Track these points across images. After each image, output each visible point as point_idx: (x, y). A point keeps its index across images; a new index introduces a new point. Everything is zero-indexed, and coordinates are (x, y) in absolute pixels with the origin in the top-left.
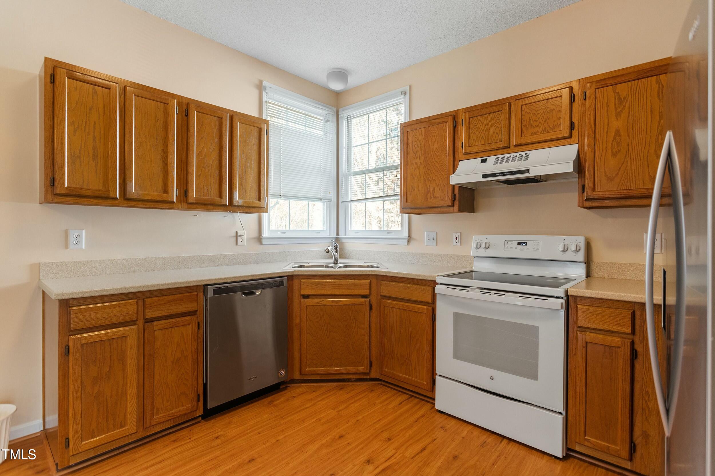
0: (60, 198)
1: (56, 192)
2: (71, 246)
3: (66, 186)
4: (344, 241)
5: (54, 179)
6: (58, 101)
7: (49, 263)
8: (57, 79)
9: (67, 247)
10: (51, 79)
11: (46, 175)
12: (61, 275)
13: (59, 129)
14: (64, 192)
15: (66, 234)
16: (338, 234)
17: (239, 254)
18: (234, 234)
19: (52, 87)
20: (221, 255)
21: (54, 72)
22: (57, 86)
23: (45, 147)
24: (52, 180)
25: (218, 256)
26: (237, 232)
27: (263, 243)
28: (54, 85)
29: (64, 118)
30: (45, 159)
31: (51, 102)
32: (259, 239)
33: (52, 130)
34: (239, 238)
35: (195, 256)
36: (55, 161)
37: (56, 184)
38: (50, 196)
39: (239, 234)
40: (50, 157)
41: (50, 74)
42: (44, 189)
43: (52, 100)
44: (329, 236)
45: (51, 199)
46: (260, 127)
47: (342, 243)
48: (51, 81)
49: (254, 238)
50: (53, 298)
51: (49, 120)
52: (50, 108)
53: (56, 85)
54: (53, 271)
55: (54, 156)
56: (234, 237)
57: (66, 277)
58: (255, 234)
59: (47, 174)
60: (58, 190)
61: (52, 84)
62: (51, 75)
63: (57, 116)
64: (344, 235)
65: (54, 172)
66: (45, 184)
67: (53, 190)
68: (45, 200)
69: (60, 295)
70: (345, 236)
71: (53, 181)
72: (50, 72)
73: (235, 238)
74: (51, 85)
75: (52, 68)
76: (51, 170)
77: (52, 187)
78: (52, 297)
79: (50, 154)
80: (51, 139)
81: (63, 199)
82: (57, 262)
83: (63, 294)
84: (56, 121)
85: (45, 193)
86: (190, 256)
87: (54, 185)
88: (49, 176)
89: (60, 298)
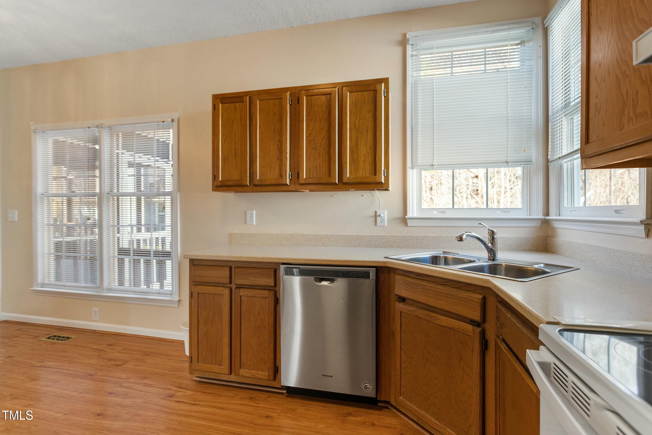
0: (219, 188)
2: (248, 223)
3: (220, 180)
4: (556, 225)
5: (215, 176)
7: (236, 234)
8: (216, 107)
9: (246, 222)
14: (219, 184)
16: (547, 213)
17: (377, 236)
18: (374, 214)
19: (215, 113)
20: (358, 235)
23: (212, 155)
25: (354, 237)
26: (376, 212)
27: (409, 224)
32: (404, 220)
33: (214, 143)
34: (378, 219)
35: (332, 235)
38: (215, 188)
39: (378, 214)
40: (213, 162)
43: (214, 123)
44: (528, 217)
45: (215, 190)
46: (375, 89)
47: (554, 229)
49: (396, 219)
51: (214, 136)
54: (238, 239)
55: (215, 161)
56: (372, 217)
58: (398, 213)
61: (215, 111)
62: (214, 105)
64: (556, 216)
65: (215, 171)
66: (212, 179)
67: (215, 183)
70: (558, 218)
73: (374, 218)
80: (214, 149)
82: (240, 234)
86: (327, 235)
87: (215, 180)
88: (213, 174)
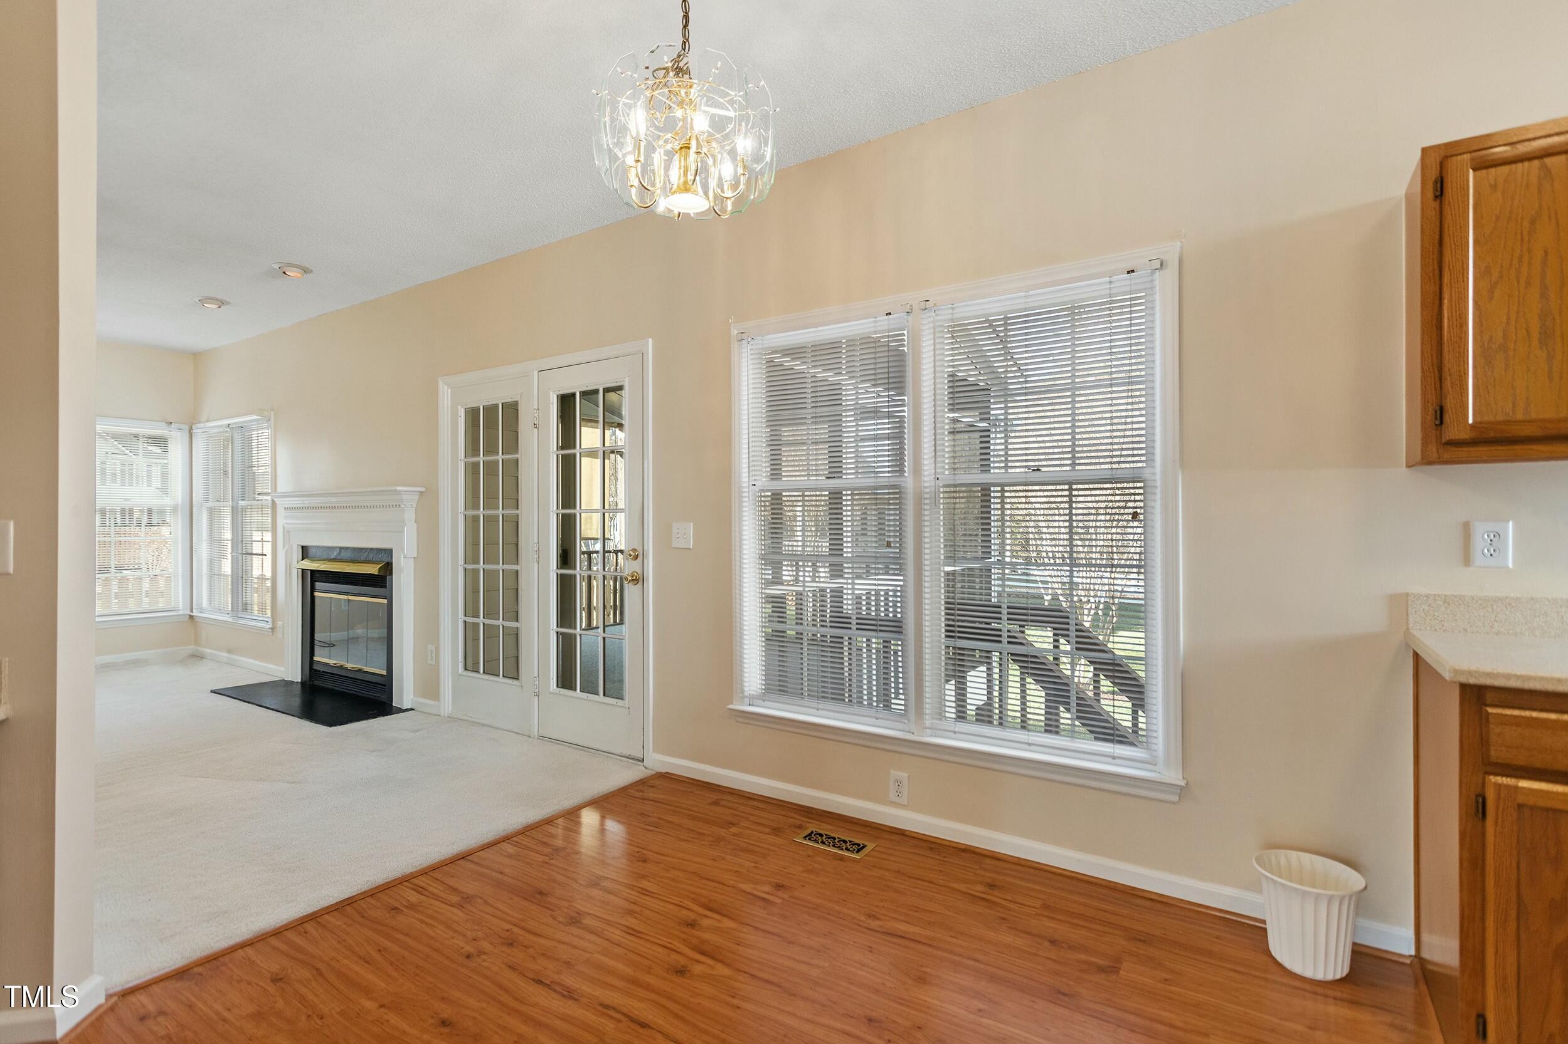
0: (1457, 449)
1: (1448, 438)
2: (1479, 560)
3: (1470, 421)
5: (1442, 409)
6: (1451, 233)
7: (1428, 596)
8: (1449, 184)
9: (1467, 559)
10: (1435, 190)
11: (1425, 402)
12: (1453, 624)
13: (1453, 294)
14: (1464, 435)
15: (1466, 530)
19: (1437, 207)
21: (1441, 172)
22: (1449, 201)
23: (1423, 343)
24: (1438, 412)
28: (1441, 200)
29: (1465, 266)
30: (1422, 368)
31: (1436, 241)
33: (1437, 302)
36: (1446, 369)
37: (1446, 418)
38: (1434, 449)
40: (1432, 363)
41: (1433, 179)
42: (1419, 435)
43: (1437, 237)
45: (1435, 455)
48: (1435, 194)
50: (1447, 676)
51: (1432, 281)
52: (1433, 254)
53: (1447, 200)
54: (1436, 614)
55: (1441, 360)
57: (1465, 630)
59: (1428, 402)
60: (1453, 432)
61: (1438, 201)
62: (1436, 182)
63: (1449, 267)
65: (1441, 395)
66: (1424, 422)
67: (1441, 434)
68: (1423, 458)
69: (1462, 672)
71: (1440, 414)
72: (1433, 174)
74: (1436, 204)
75: (1438, 164)
76: (1436, 390)
77: (1439, 428)
78: (1444, 675)
79: (1434, 355)
80: (1435, 322)
81: (1464, 452)
82: (1445, 596)
83: (1470, 673)
84: (1446, 280)
85: (1423, 444)
87: (1442, 423)
88: (1432, 404)
89: (1463, 680)
